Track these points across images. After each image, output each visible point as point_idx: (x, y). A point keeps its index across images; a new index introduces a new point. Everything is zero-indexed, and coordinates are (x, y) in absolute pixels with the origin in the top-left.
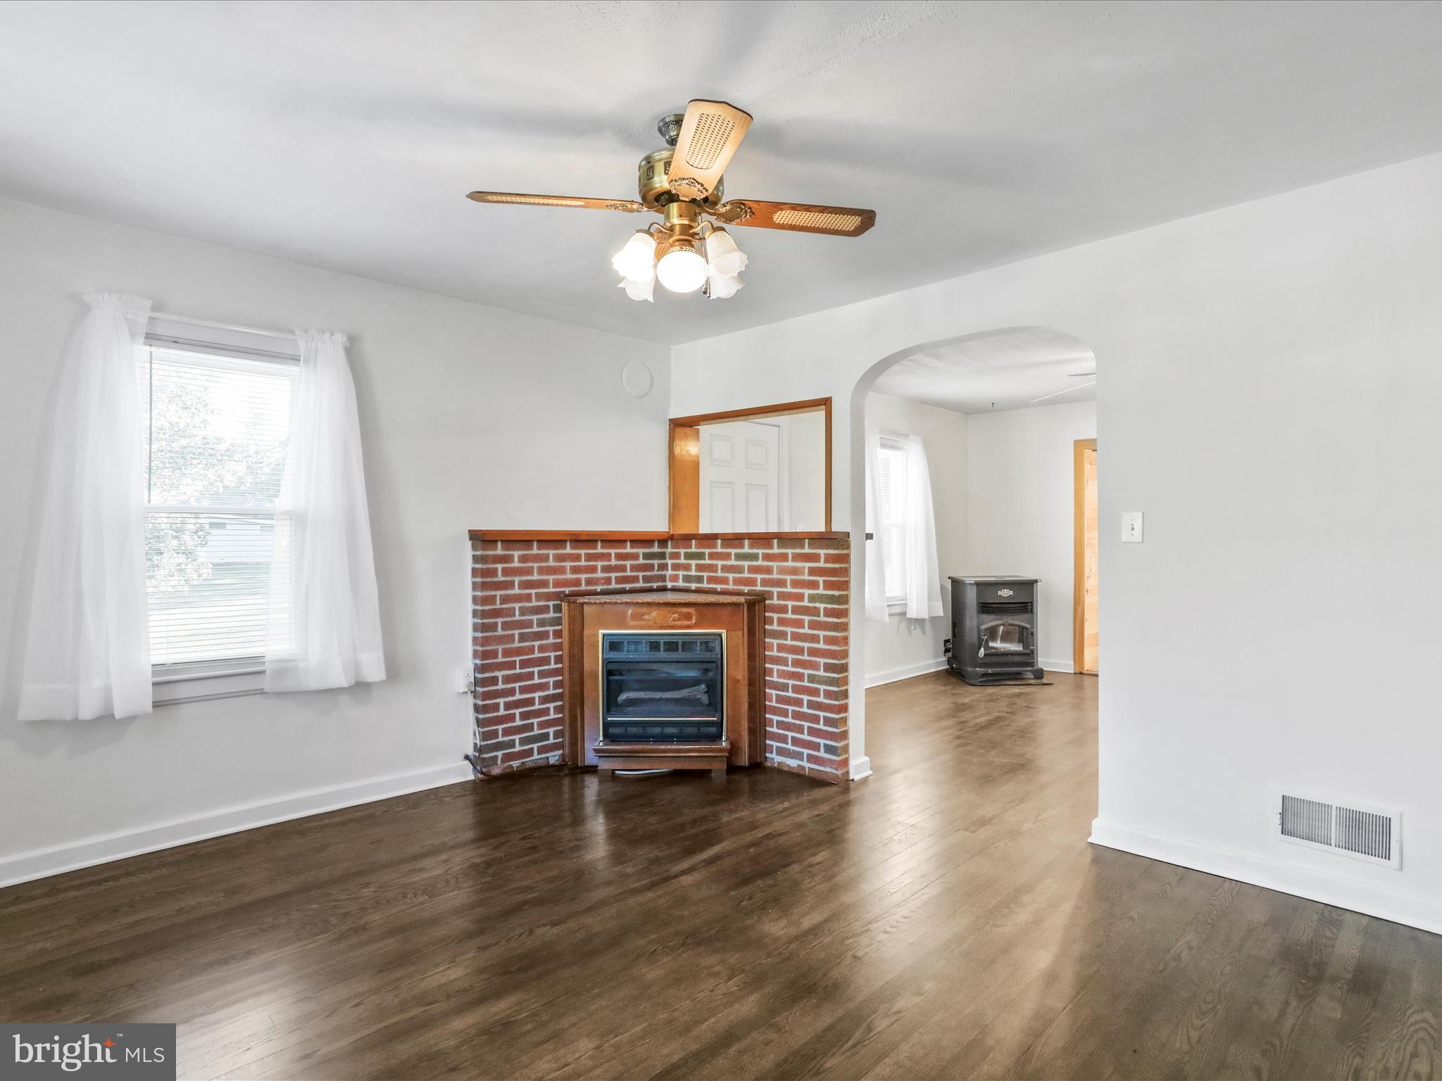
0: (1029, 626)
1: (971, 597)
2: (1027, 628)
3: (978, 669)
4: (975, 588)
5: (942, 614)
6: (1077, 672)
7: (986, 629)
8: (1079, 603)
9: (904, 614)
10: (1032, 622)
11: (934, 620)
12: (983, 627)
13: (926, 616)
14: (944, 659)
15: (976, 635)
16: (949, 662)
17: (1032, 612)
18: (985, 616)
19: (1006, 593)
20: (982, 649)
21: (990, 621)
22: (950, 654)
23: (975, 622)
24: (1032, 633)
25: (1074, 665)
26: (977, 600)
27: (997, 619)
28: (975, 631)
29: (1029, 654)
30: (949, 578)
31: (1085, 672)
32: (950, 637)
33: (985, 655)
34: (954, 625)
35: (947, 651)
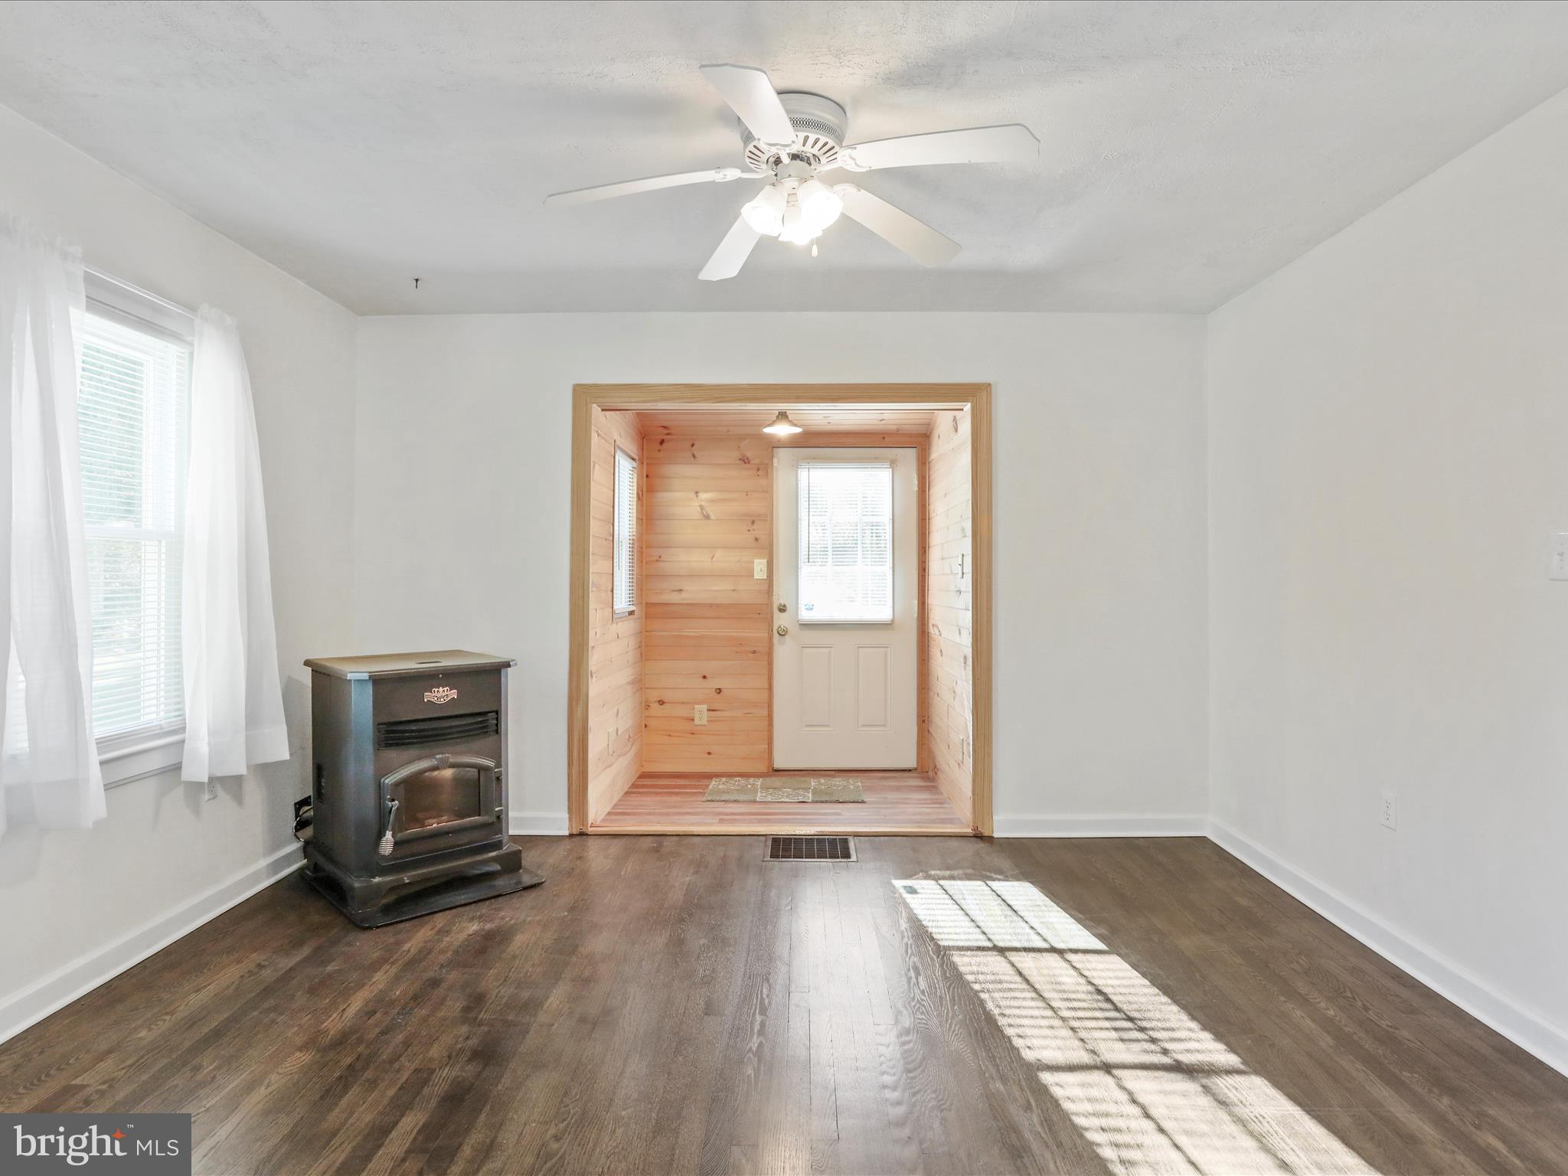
0: (491, 763)
1: (361, 708)
2: (487, 769)
3: (377, 880)
4: (369, 689)
5: (286, 756)
6: (575, 832)
7: (397, 784)
8: (578, 701)
9: (177, 768)
10: (498, 755)
11: (266, 771)
12: (389, 780)
13: (238, 766)
14: (295, 846)
15: (371, 802)
16: (308, 848)
17: (497, 731)
18: (393, 755)
19: (442, 695)
20: (389, 835)
21: (409, 765)
22: (309, 832)
23: (369, 769)
24: (498, 779)
25: (570, 820)
26: (375, 715)
27: (420, 758)
28: (371, 790)
29: (492, 824)
30: (307, 663)
31: (590, 830)
32: (309, 792)
33: (396, 844)
34: (319, 771)
35: (301, 825)
